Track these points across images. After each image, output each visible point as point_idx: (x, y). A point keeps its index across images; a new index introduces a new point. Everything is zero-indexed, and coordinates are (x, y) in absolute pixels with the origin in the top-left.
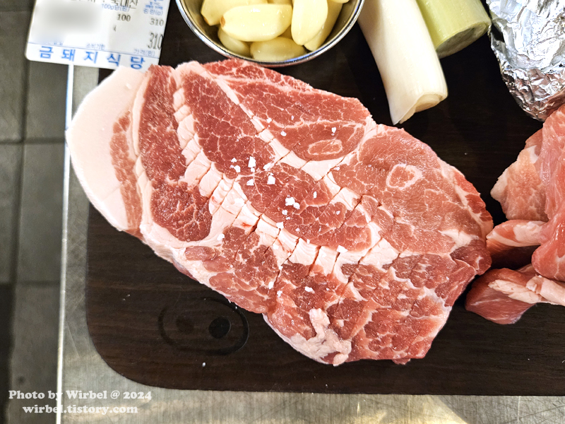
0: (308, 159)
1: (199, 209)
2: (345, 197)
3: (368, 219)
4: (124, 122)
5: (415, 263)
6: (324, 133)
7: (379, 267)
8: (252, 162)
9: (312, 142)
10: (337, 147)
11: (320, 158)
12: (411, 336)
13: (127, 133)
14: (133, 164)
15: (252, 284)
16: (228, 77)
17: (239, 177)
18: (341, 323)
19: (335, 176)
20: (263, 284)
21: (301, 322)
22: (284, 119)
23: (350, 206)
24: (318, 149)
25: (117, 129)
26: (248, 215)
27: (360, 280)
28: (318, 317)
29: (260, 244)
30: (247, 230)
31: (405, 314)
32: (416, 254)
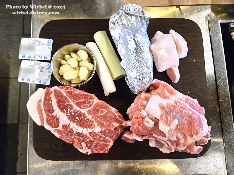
0: (81, 108)
1: (57, 120)
2: (89, 117)
3: (95, 122)
4: (40, 101)
5: (105, 131)
6: (85, 103)
7: (97, 132)
8: (69, 110)
9: (82, 105)
10: (88, 106)
11: (84, 108)
12: (104, 148)
13: (41, 103)
14: (42, 110)
15: (69, 137)
16: (64, 90)
17: (66, 113)
18: (89, 145)
19: (87, 112)
20: (71, 137)
21: (80, 146)
22: (76, 99)
23: (91, 119)
24: (83, 106)
25: (38, 103)
26: (68, 122)
27: (93, 136)
28: (83, 144)
29: (70, 128)
30: (67, 125)
31: (103, 143)
32: (105, 129)
